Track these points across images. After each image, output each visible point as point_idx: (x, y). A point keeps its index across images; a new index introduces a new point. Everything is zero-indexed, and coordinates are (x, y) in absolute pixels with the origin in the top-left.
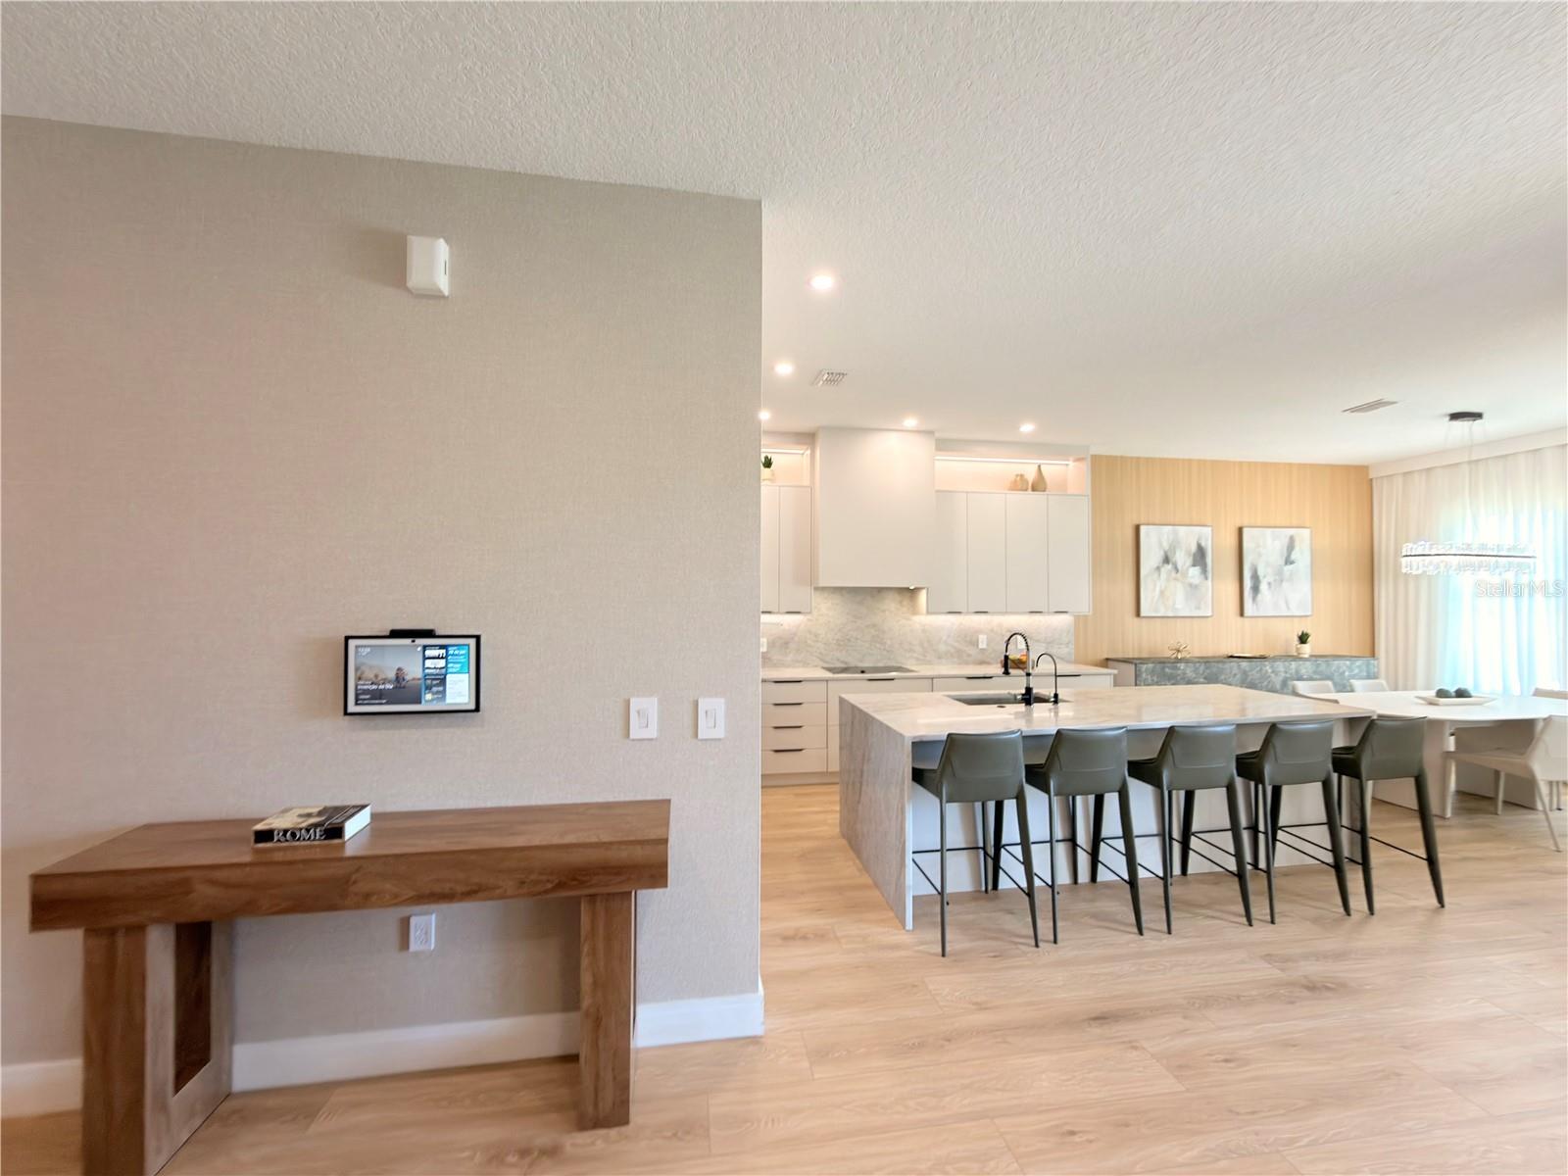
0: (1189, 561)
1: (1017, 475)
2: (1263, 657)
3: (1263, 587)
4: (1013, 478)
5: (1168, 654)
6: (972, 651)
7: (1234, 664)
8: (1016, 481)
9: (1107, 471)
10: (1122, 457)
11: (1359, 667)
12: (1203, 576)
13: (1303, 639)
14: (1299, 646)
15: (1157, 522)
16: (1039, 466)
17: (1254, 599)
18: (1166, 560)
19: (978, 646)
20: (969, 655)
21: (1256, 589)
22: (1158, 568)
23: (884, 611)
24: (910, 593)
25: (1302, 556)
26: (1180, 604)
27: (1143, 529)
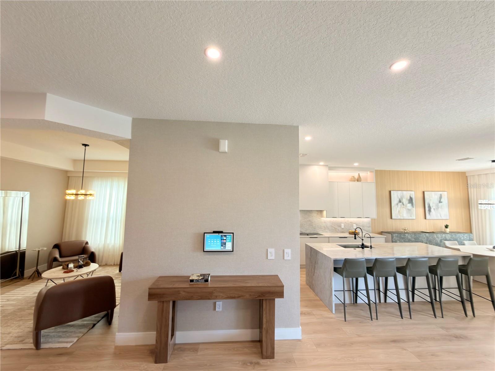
0: (407, 202)
1: (352, 177)
2: (433, 232)
3: (432, 210)
4: (351, 177)
5: (402, 231)
6: (340, 229)
7: (423, 235)
8: (352, 178)
9: (380, 175)
10: (385, 170)
11: (466, 236)
12: (412, 207)
13: (447, 227)
14: (445, 229)
15: (396, 190)
16: (359, 174)
17: (429, 214)
18: (400, 201)
19: (341, 227)
20: (339, 230)
21: (430, 211)
22: (397, 204)
23: (313, 216)
24: (321, 212)
25: (445, 200)
26: (405, 215)
27: (392, 192)
